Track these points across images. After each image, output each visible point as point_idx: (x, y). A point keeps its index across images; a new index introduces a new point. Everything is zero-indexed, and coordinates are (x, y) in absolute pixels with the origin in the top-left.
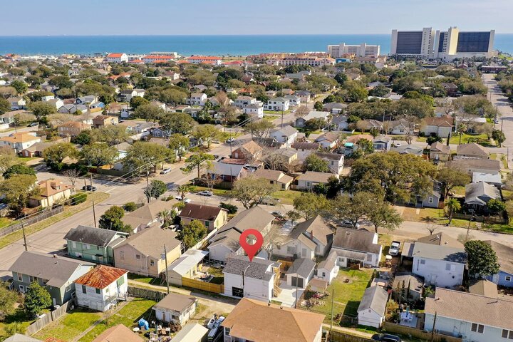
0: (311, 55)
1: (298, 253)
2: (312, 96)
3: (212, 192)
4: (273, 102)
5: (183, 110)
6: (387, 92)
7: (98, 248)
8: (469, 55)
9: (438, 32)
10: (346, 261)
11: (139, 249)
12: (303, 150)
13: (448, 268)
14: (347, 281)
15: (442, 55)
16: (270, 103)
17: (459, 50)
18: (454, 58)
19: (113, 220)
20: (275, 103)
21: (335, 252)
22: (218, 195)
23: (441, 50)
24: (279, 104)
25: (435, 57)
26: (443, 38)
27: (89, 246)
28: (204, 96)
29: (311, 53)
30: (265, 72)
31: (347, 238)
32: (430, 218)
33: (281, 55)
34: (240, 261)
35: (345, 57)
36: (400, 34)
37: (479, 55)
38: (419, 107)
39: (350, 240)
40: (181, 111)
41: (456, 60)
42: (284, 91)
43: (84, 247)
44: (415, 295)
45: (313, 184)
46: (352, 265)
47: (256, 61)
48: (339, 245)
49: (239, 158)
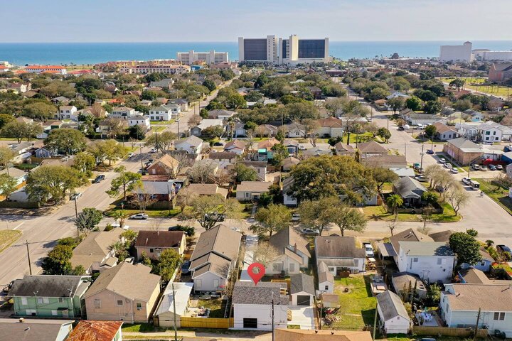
0: (161, 63)
1: (285, 269)
2: (189, 104)
3: (146, 214)
4: (155, 112)
5: (60, 126)
6: (261, 97)
7: (61, 300)
8: (309, 61)
9: (280, 39)
10: (335, 270)
11: (121, 294)
12: (220, 160)
13: (440, 262)
14: (346, 291)
15: (286, 61)
16: (152, 113)
17: (300, 56)
18: (297, 64)
19: (62, 262)
20: (157, 113)
21: (323, 263)
22: (153, 217)
23: (284, 56)
24: (161, 114)
25: (280, 63)
26: (285, 45)
27: (46, 300)
28: (74, 109)
29: (161, 60)
30: (125, 81)
31: (329, 247)
32: (376, 215)
33: (130, 63)
34: (246, 288)
35: (197, 64)
36: (247, 42)
37: (318, 60)
38: (308, 110)
39: (333, 247)
40: (57, 127)
41: (299, 65)
42: (159, 100)
43: (40, 302)
44: (420, 294)
45: (253, 194)
46: (342, 273)
47: (107, 69)
48: (324, 255)
49: (157, 174)
